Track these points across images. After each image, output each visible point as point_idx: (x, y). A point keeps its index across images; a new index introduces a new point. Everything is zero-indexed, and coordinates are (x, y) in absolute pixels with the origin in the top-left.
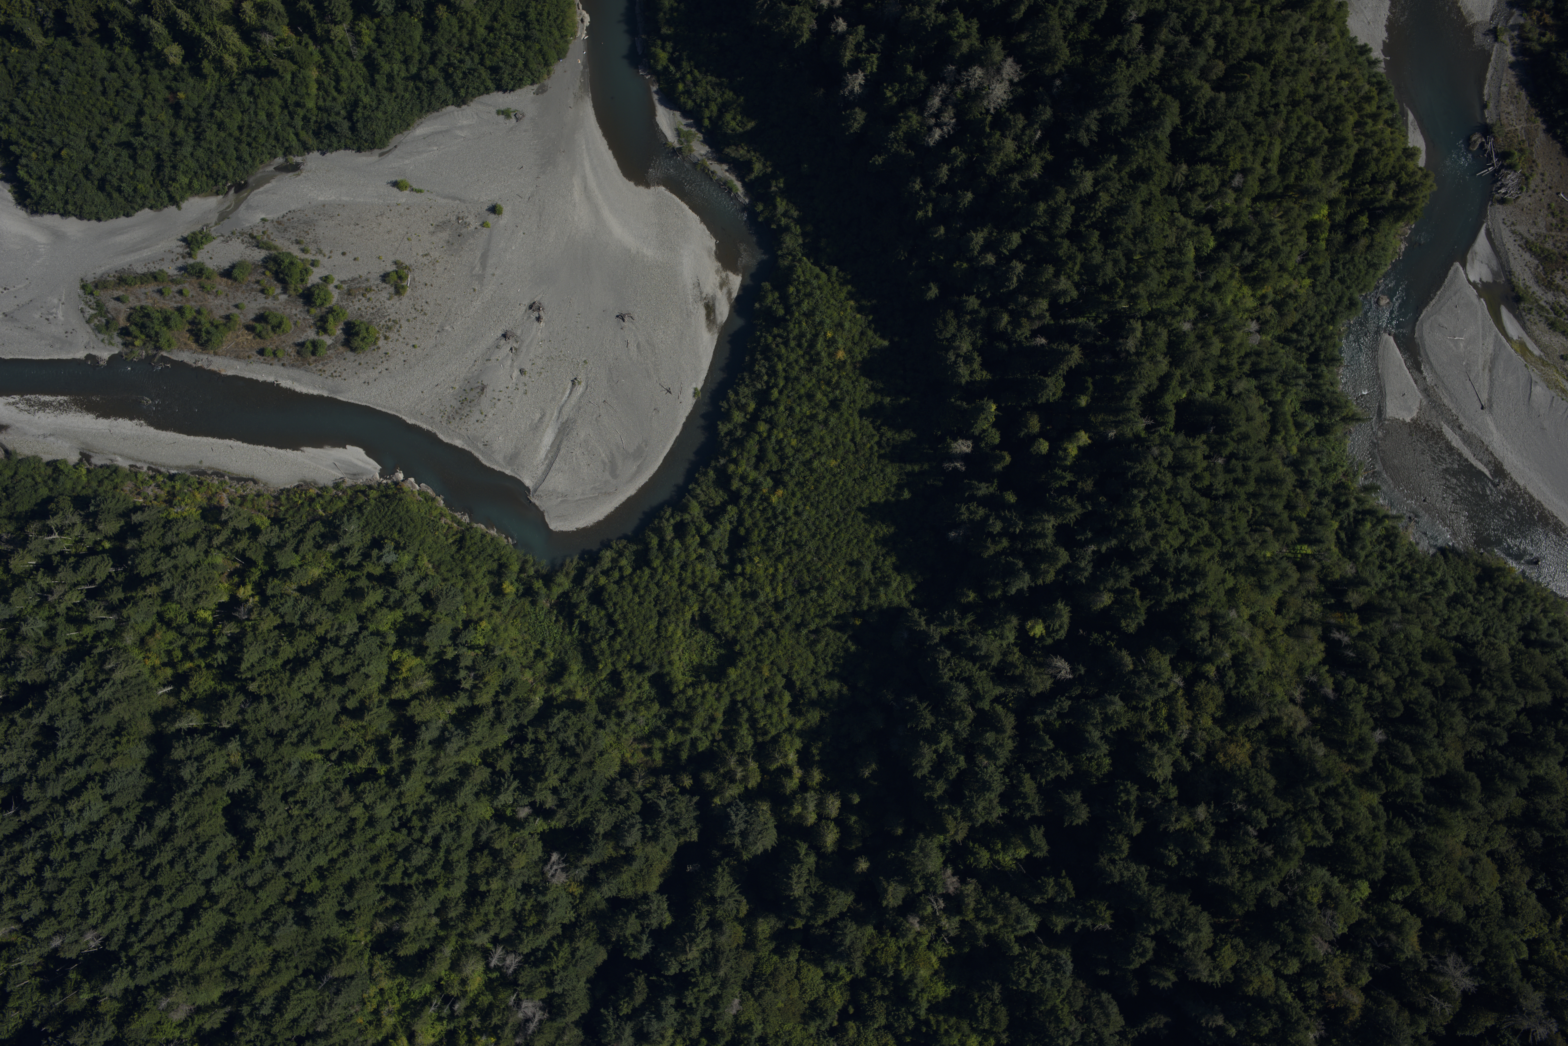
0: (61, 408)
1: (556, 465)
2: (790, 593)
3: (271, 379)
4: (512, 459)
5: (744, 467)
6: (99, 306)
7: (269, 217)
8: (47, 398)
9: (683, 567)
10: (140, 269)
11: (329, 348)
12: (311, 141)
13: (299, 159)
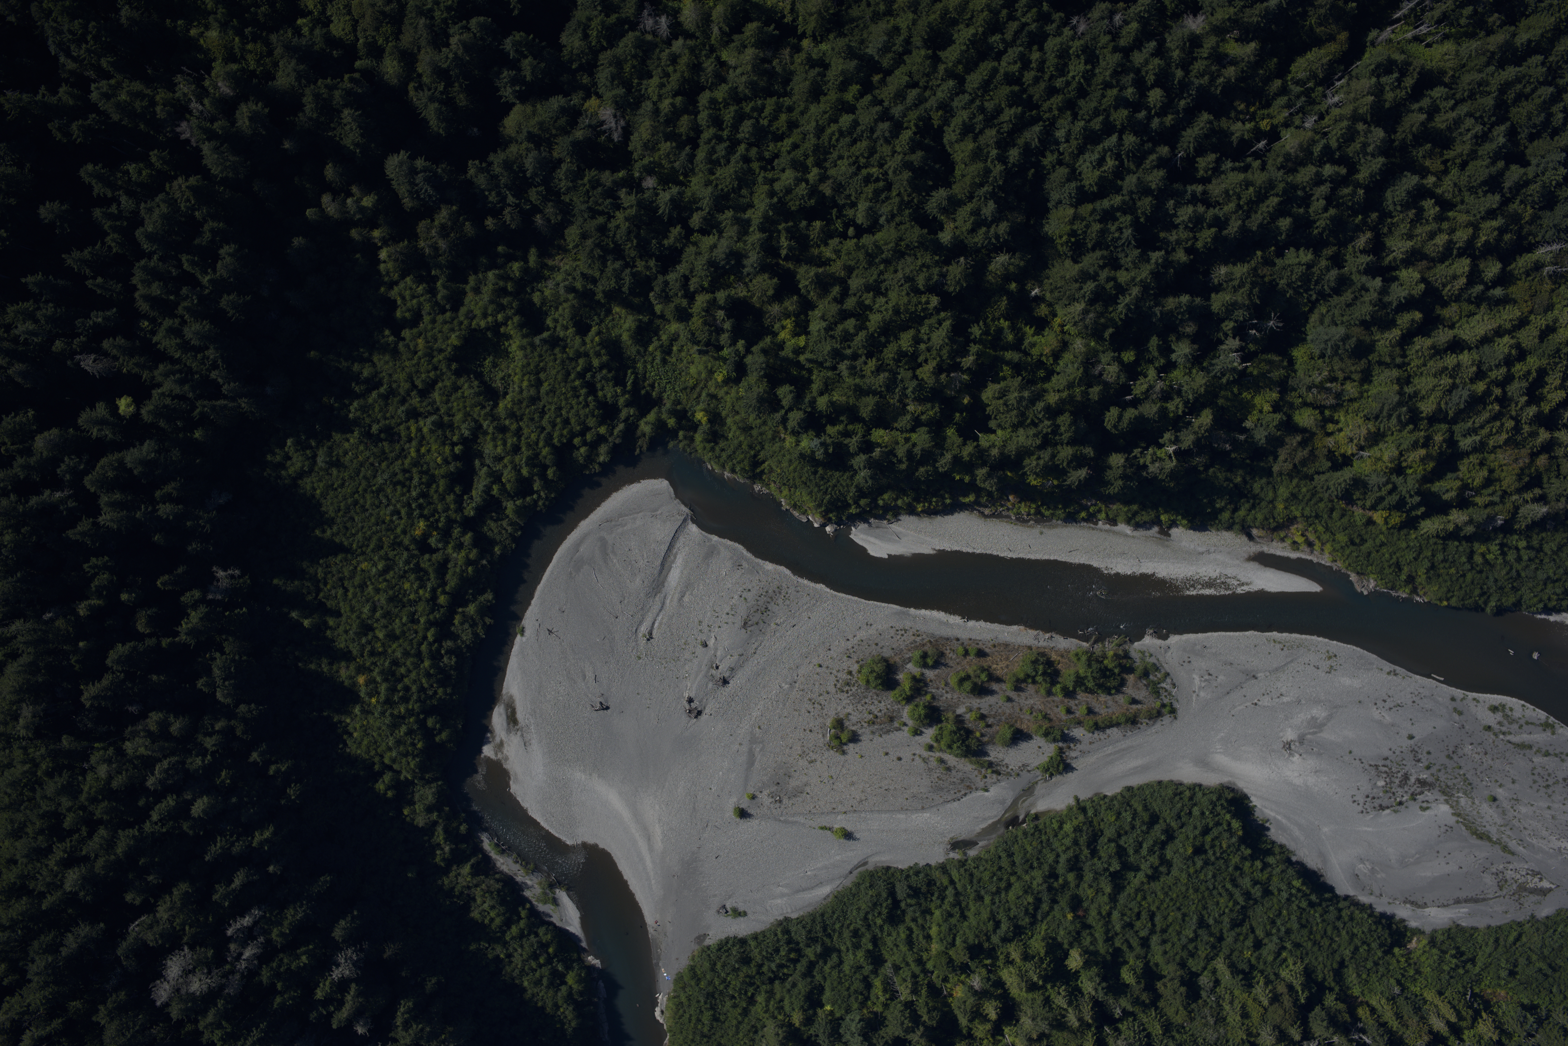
0: (1192, 583)
1: (664, 548)
2: (402, 427)
3: (972, 623)
4: (712, 552)
5: (459, 557)
6: (1156, 693)
7: (980, 793)
8: (1208, 592)
9: (516, 449)
10: (1114, 732)
11: (910, 660)
12: (937, 874)
13: (952, 855)
